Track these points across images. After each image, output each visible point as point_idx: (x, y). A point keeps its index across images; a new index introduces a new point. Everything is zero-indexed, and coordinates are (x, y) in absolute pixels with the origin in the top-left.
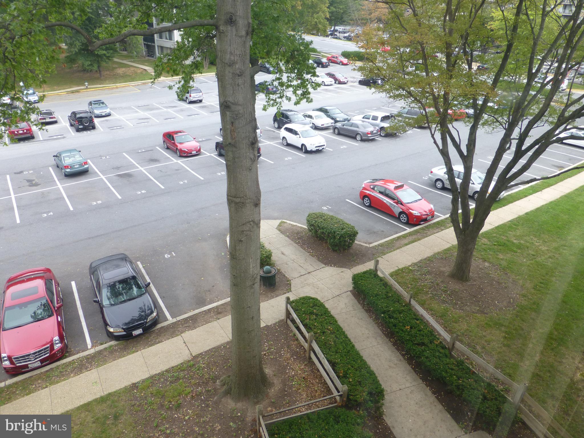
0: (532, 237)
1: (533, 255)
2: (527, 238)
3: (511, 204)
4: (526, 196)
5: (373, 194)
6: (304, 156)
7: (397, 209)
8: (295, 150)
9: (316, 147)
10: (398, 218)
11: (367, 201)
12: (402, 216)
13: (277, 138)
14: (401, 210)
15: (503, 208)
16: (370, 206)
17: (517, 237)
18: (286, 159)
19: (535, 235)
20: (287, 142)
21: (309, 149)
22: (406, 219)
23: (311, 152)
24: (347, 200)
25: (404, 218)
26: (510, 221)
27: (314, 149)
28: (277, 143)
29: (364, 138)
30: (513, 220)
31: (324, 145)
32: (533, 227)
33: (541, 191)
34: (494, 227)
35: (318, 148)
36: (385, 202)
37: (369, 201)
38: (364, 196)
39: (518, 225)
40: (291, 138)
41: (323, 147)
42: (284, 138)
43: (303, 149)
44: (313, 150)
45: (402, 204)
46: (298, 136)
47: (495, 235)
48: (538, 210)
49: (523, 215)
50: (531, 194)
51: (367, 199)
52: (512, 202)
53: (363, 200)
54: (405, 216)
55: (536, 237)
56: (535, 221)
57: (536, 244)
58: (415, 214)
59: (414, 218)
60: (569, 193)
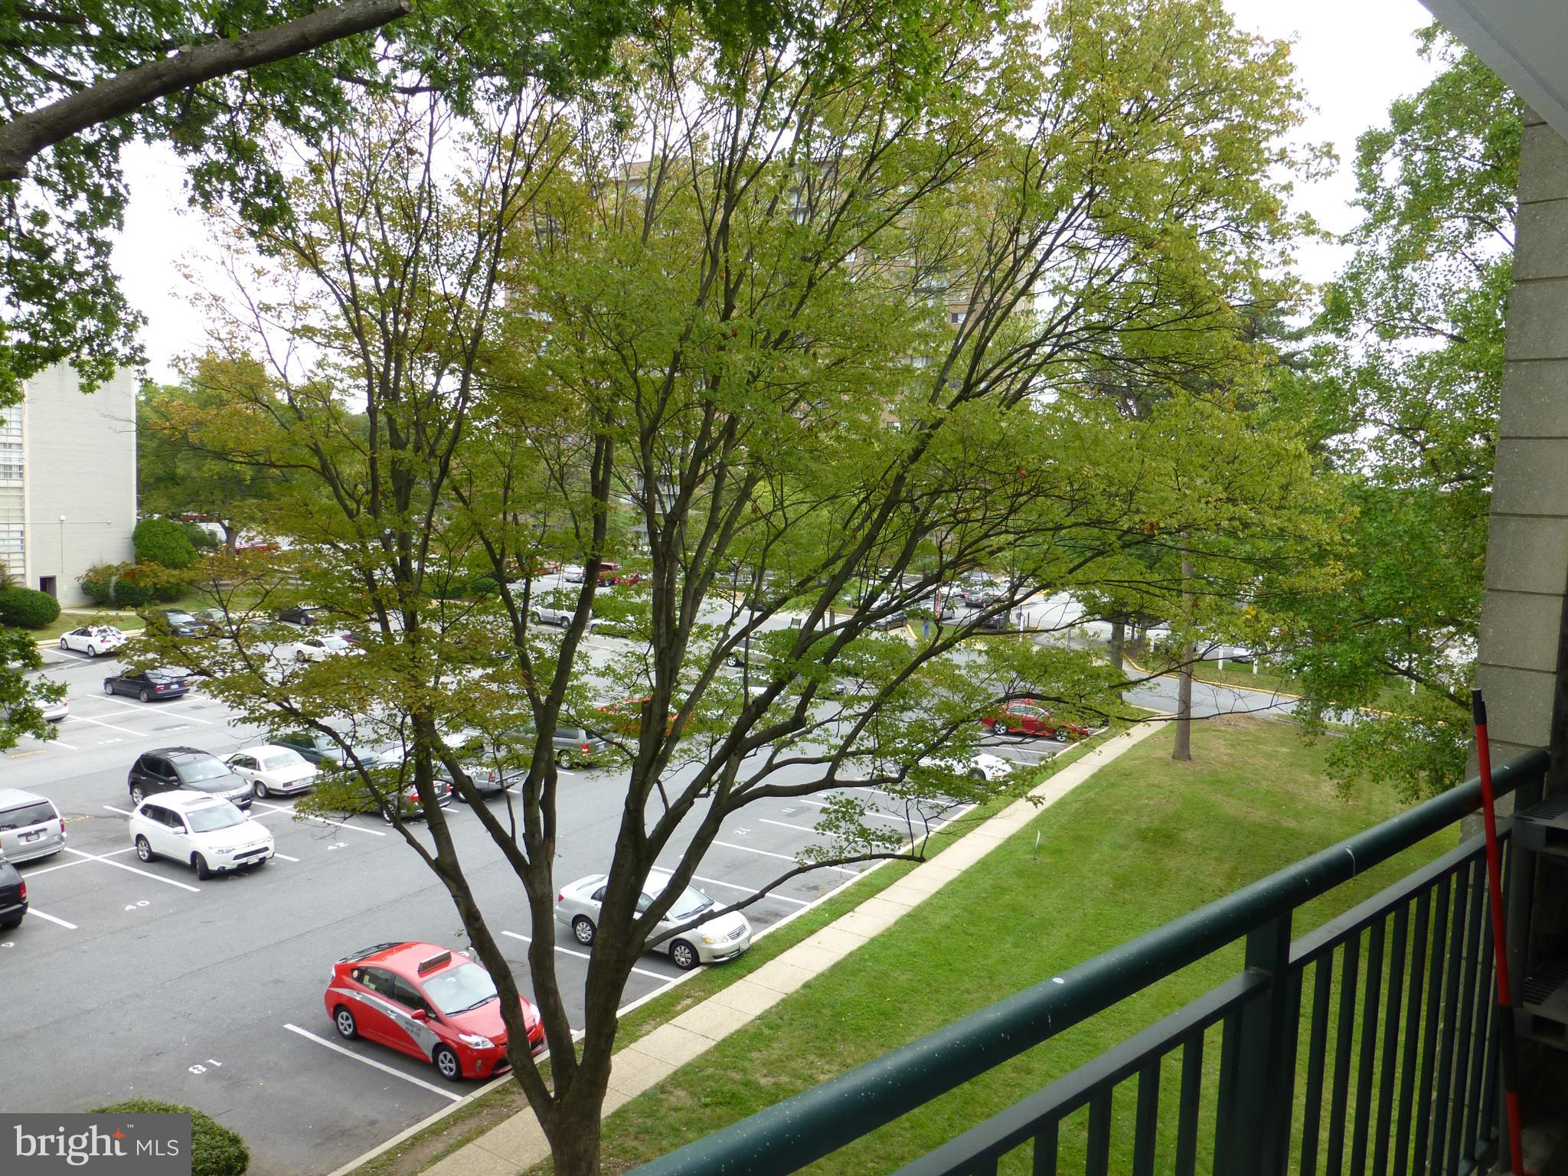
0: (812, 1058)
2: (798, 1064)
3: (770, 963)
4: (812, 932)
5: (358, 998)
6: (193, 888)
7: (426, 1038)
8: (176, 873)
9: (237, 857)
10: (428, 1066)
11: (345, 1023)
12: (441, 1057)
13: (121, 839)
14: (438, 1039)
15: (749, 977)
16: (356, 1039)
17: (773, 1067)
18: (128, 908)
19: (819, 1048)
20: (150, 851)
21: (213, 866)
22: (453, 1066)
23: (222, 875)
24: (289, 1026)
25: (447, 1066)
26: (759, 1018)
27: (231, 864)
28: (120, 858)
30: (769, 1011)
31: (266, 849)
32: (816, 1026)
33: (852, 910)
34: (713, 1043)
35: (243, 860)
36: (393, 1017)
37: (350, 1022)
38: (338, 1006)
39: (779, 1027)
40: (162, 837)
41: (261, 855)
42: (140, 838)
43: (197, 868)
44: (228, 867)
45: (438, 1019)
46: (181, 829)
47: (710, 1071)
48: (838, 968)
49: (797, 992)
50: (826, 924)
51: (345, 1014)
52: (773, 957)
53: (335, 1018)
54: (449, 1056)
55: (822, 1056)
56: (824, 1006)
57: (822, 1077)
58: (477, 1044)
59: (475, 1060)
60: (919, 906)
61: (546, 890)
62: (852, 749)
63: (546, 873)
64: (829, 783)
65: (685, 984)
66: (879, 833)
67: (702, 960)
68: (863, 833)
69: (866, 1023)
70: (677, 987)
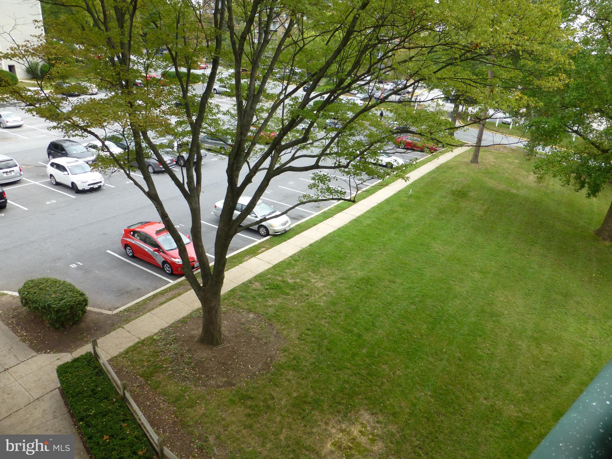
0: (310, 273)
1: (307, 295)
2: (304, 275)
3: (297, 236)
4: (315, 225)
5: (133, 242)
6: (72, 196)
7: (159, 259)
8: (66, 190)
9: (89, 185)
10: (160, 268)
11: (129, 252)
12: (165, 266)
13: (44, 176)
14: (163, 260)
15: (288, 241)
16: (133, 257)
17: (294, 276)
18: (48, 203)
19: (313, 270)
20: (56, 181)
21: (80, 188)
22: (170, 269)
23: (84, 192)
24: (109, 251)
25: (168, 269)
26: (291, 257)
27: (87, 188)
28: (45, 183)
29: (156, 169)
30: (295, 254)
31: (101, 182)
32: (313, 261)
33: (332, 216)
34: (272, 266)
35: (92, 186)
36: (146, 250)
37: (131, 251)
38: (126, 245)
39: (298, 260)
40: (59, 176)
41: (99, 184)
42: (51, 175)
43: (74, 188)
44: (86, 189)
45: (163, 252)
46: (66, 173)
47: (269, 276)
48: (324, 239)
49: (306, 248)
50: (321, 221)
51: (129, 248)
52: (298, 233)
53: (126, 250)
54: (168, 266)
55: (314, 272)
56: (317, 253)
57: (313, 281)
58: (179, 262)
59: (178, 268)
60: (359, 216)
61: (197, 206)
62: (328, 152)
63: (197, 199)
64: (316, 166)
65: (263, 242)
66: (336, 190)
67: (270, 233)
68: (329, 189)
69: (333, 261)
70: (260, 243)
